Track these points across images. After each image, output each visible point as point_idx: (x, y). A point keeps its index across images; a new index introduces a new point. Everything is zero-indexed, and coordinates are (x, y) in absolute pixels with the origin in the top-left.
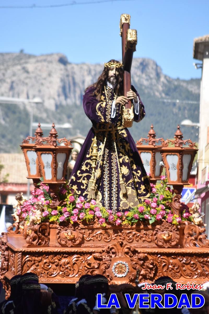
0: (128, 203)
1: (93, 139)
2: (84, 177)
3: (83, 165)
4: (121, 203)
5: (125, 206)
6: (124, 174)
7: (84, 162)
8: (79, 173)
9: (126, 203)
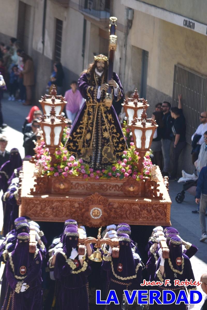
0: (108, 159)
1: (85, 110)
2: (79, 137)
3: (77, 128)
4: (103, 158)
5: (105, 161)
6: (106, 137)
7: (79, 126)
8: (75, 134)
9: (107, 159)
